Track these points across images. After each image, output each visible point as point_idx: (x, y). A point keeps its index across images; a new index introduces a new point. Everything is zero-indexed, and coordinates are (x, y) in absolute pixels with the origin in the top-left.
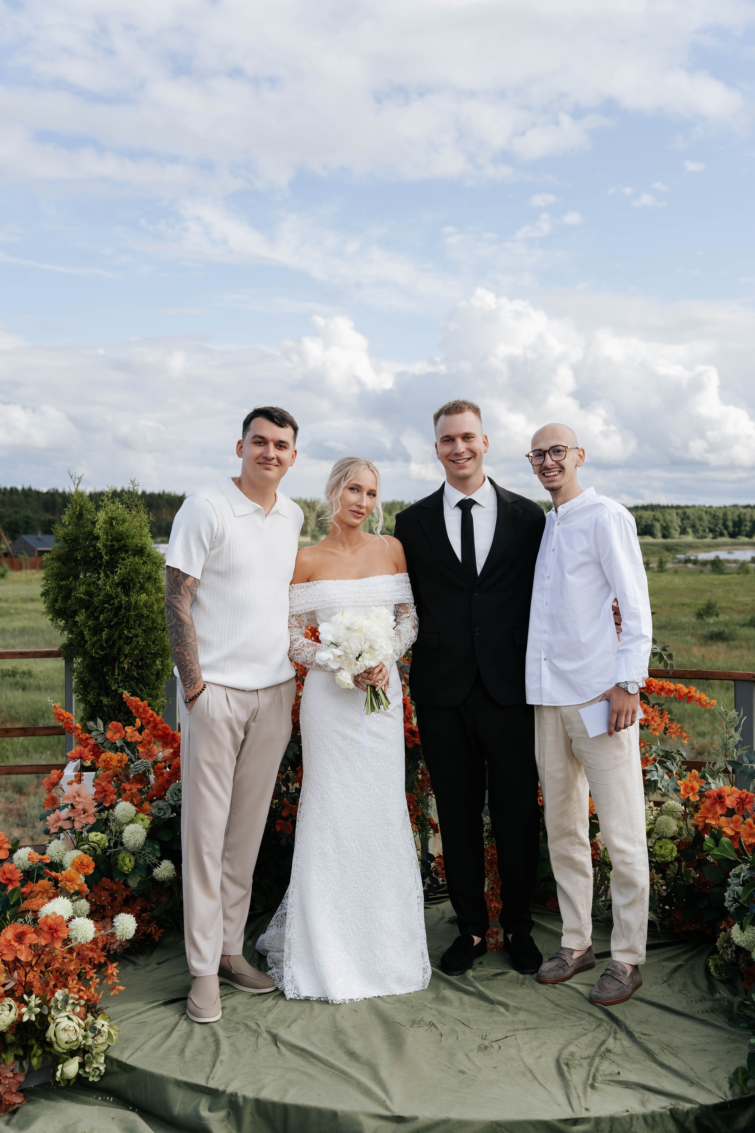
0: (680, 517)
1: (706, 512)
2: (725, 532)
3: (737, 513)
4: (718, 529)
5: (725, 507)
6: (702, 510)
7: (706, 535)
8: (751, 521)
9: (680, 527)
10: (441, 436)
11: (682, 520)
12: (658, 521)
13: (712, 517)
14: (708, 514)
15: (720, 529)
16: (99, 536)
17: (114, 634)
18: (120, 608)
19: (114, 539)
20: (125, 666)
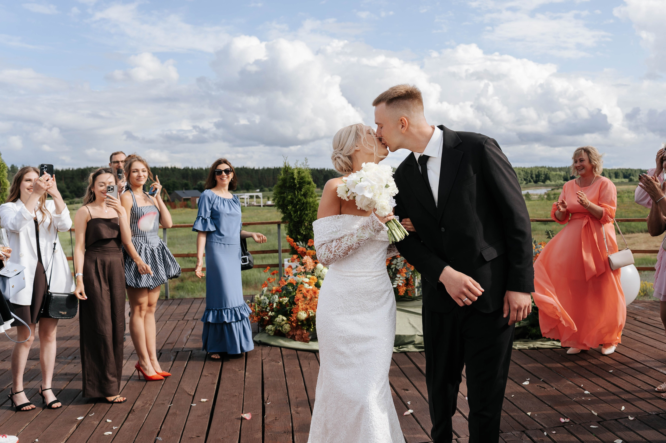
1: (522, 170)
2: (532, 180)
3: (537, 170)
4: (528, 179)
5: (531, 167)
6: (520, 169)
7: (523, 182)
8: (544, 174)
13: (525, 173)
16: (295, 178)
17: (302, 213)
18: (303, 203)
19: (300, 179)
20: (306, 224)
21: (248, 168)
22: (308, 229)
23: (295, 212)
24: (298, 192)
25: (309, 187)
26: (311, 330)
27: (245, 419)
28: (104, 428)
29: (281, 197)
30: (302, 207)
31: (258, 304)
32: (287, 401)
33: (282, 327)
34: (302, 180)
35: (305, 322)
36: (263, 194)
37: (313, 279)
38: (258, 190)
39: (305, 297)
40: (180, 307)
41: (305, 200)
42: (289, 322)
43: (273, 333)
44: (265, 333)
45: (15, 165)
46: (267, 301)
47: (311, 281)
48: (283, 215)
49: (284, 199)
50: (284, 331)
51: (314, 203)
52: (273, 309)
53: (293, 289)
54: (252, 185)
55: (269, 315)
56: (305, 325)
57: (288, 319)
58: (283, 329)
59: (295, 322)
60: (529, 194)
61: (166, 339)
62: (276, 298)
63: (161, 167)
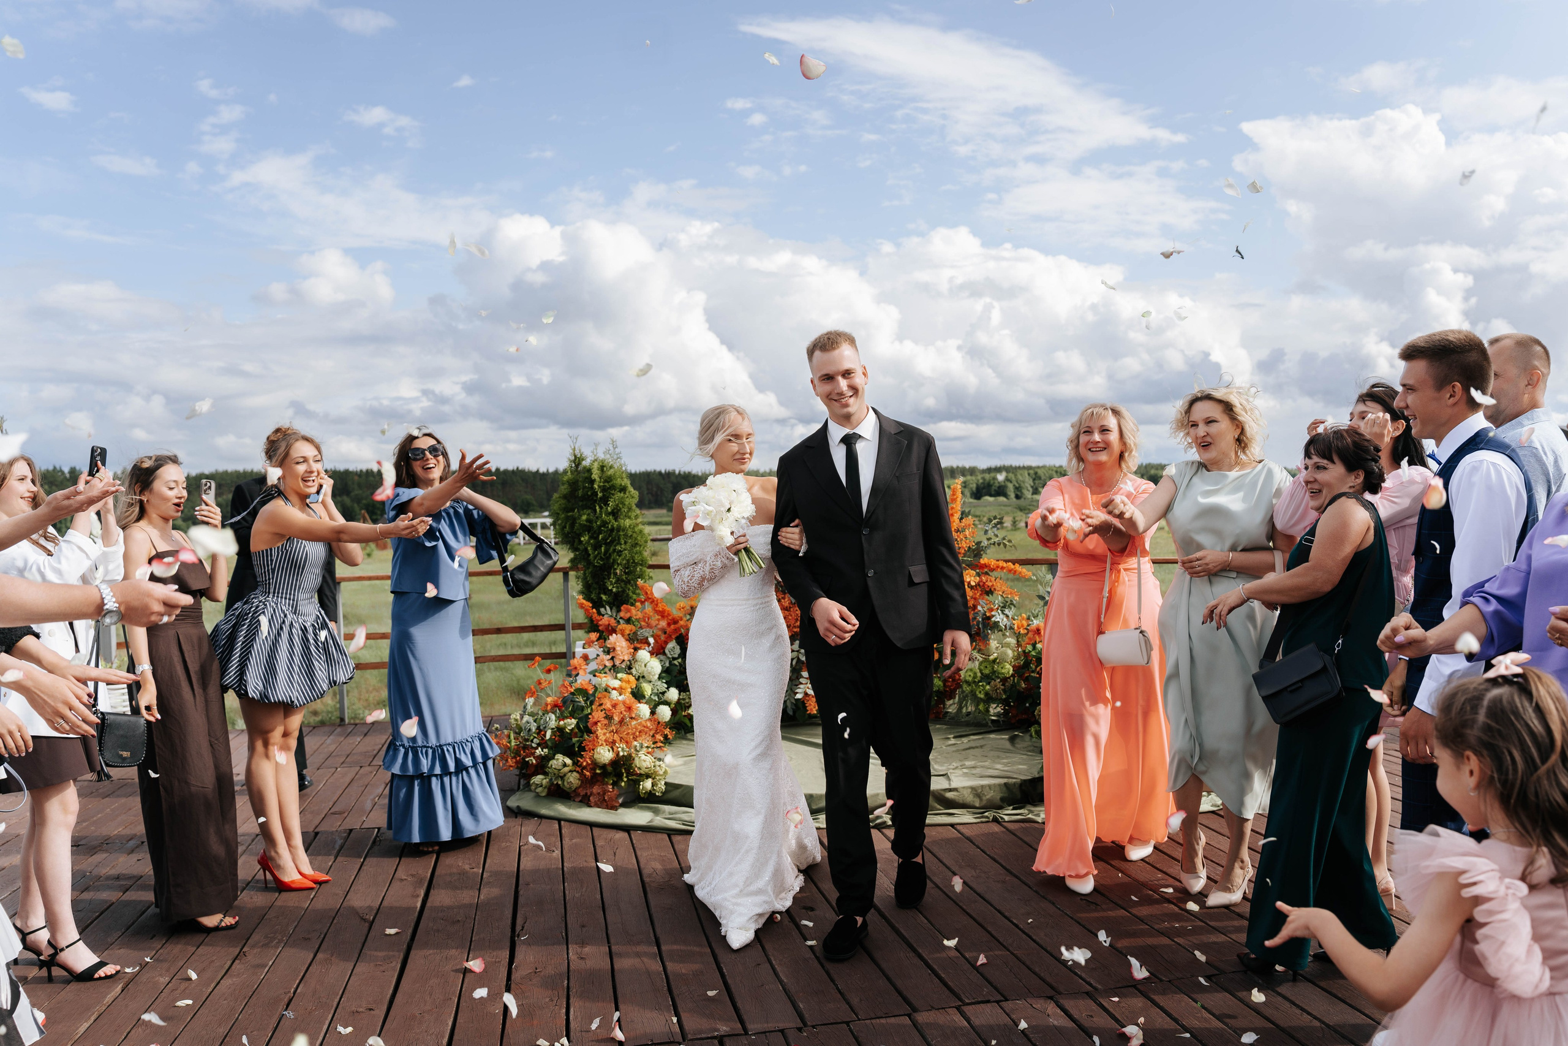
9: (1032, 487)
10: (819, 375)
11: (1034, 480)
12: (1011, 482)
16: (595, 480)
17: (609, 549)
18: (612, 530)
19: (606, 481)
20: (618, 571)
21: (527, 470)
22: (623, 581)
23: (596, 547)
24: (601, 508)
25: (622, 498)
26: (623, 784)
27: (471, 971)
28: (179, 991)
29: (567, 518)
30: (610, 536)
31: (515, 733)
32: (561, 933)
33: (562, 778)
34: (608, 482)
35: (610, 769)
37: (628, 682)
38: (546, 513)
39: (609, 718)
40: (368, 739)
41: (616, 524)
42: (578, 769)
43: (546, 790)
44: (530, 790)
45: (78, 468)
46: (534, 727)
47: (624, 684)
48: (572, 555)
49: (573, 520)
50: (568, 786)
51: (633, 528)
52: (546, 742)
53: (585, 701)
54: (534, 503)
55: (536, 754)
56: (610, 774)
57: (575, 763)
58: (566, 783)
59: (588, 768)
61: (331, 804)
62: (552, 720)
63: (359, 470)
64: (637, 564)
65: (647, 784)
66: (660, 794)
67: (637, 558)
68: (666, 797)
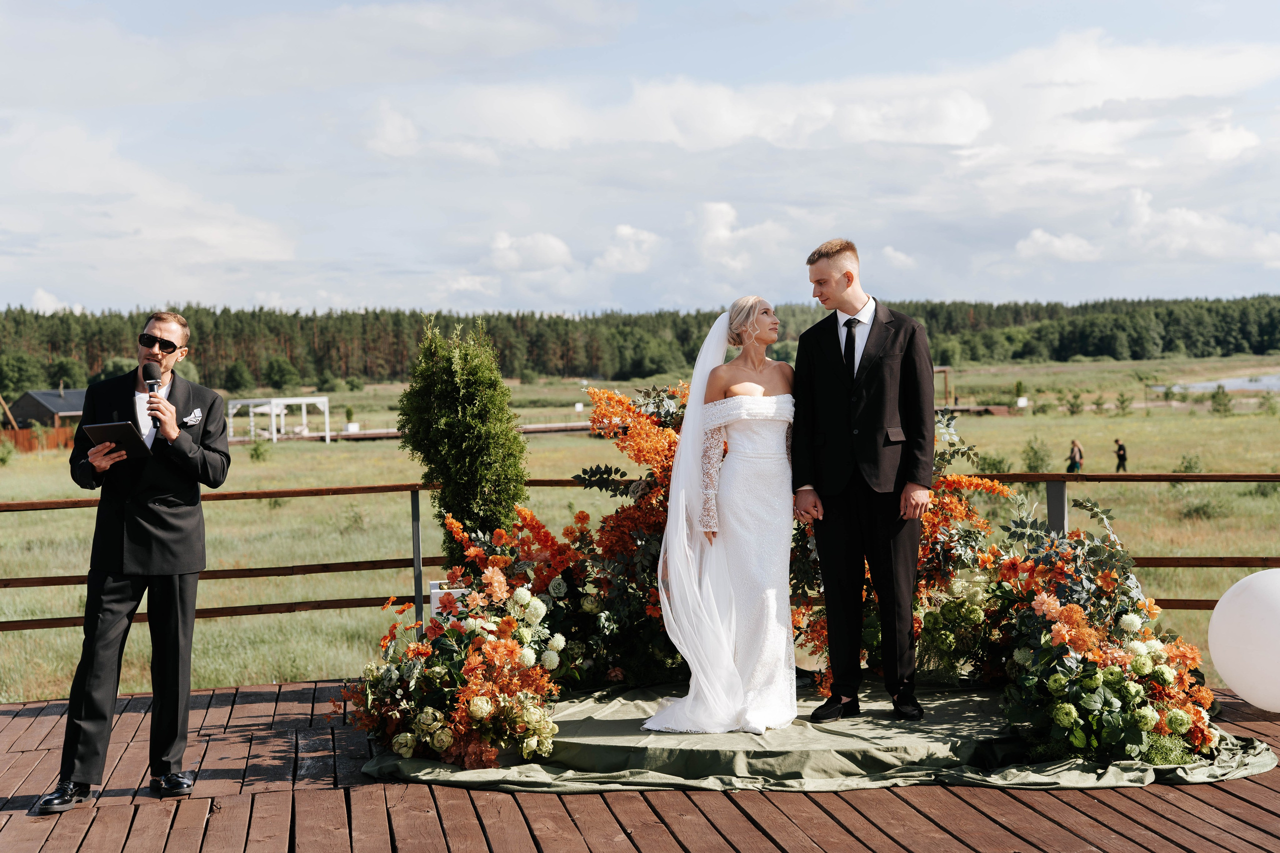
0: (1162, 321)
1: (1209, 310)
2: (1246, 344)
3: (1266, 310)
4: (1232, 340)
6: (1201, 307)
7: (1211, 350)
9: (1163, 338)
11: (1166, 326)
12: (1124, 330)
13: (1220, 318)
14: (1214, 314)
15: (1235, 338)
16: (456, 372)
17: (475, 461)
18: (479, 437)
19: (469, 374)
20: (486, 490)
22: (492, 501)
24: (464, 409)
25: (493, 395)
26: (503, 744)
30: (476, 445)
31: (371, 686)
33: (432, 735)
34: (473, 376)
35: (488, 724)
36: (330, 401)
37: (508, 623)
38: (314, 388)
39: (487, 663)
41: (483, 430)
42: (450, 725)
44: (392, 752)
46: (395, 676)
47: (503, 627)
49: (428, 425)
50: (438, 746)
51: (506, 435)
52: (410, 693)
53: (458, 646)
55: (400, 708)
56: (488, 730)
57: (447, 718)
58: (435, 742)
59: (463, 723)
60: (1225, 394)
62: (417, 669)
64: (509, 480)
65: (532, 742)
66: (546, 755)
67: (511, 472)
68: (554, 759)
